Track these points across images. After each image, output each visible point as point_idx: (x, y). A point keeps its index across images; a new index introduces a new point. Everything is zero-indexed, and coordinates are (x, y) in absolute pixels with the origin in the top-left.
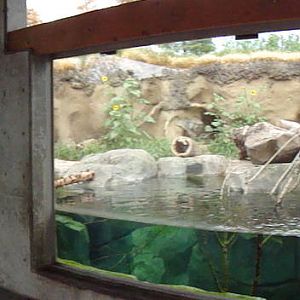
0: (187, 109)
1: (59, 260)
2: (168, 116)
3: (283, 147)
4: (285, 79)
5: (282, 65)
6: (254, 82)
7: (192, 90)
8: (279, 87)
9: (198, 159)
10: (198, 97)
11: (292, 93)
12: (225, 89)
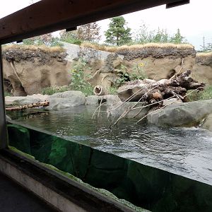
0: (112, 72)
1: (9, 147)
4: (160, 57)
5: (159, 50)
6: (145, 59)
7: (115, 63)
8: (157, 61)
11: (164, 64)
12: (130, 62)
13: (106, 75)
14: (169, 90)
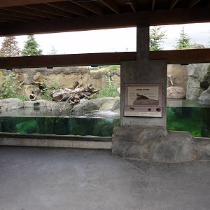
0: (33, 84)
2: (27, 86)
3: (64, 97)
4: (69, 74)
6: (58, 75)
7: (35, 77)
8: (66, 76)
9: (38, 101)
10: (38, 79)
11: (71, 78)
12: (47, 77)
13: (28, 86)
14: (82, 94)
